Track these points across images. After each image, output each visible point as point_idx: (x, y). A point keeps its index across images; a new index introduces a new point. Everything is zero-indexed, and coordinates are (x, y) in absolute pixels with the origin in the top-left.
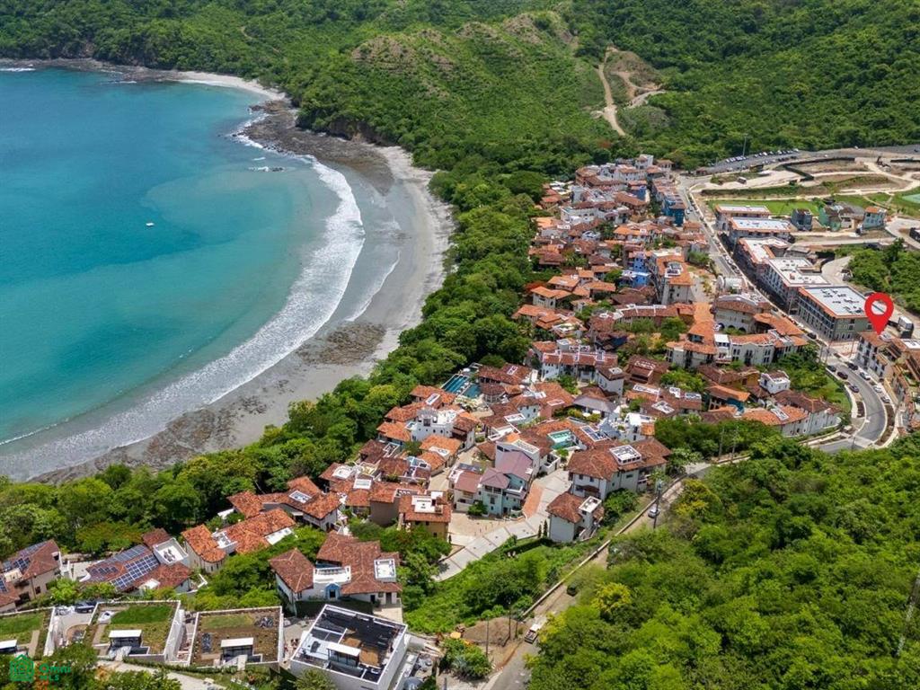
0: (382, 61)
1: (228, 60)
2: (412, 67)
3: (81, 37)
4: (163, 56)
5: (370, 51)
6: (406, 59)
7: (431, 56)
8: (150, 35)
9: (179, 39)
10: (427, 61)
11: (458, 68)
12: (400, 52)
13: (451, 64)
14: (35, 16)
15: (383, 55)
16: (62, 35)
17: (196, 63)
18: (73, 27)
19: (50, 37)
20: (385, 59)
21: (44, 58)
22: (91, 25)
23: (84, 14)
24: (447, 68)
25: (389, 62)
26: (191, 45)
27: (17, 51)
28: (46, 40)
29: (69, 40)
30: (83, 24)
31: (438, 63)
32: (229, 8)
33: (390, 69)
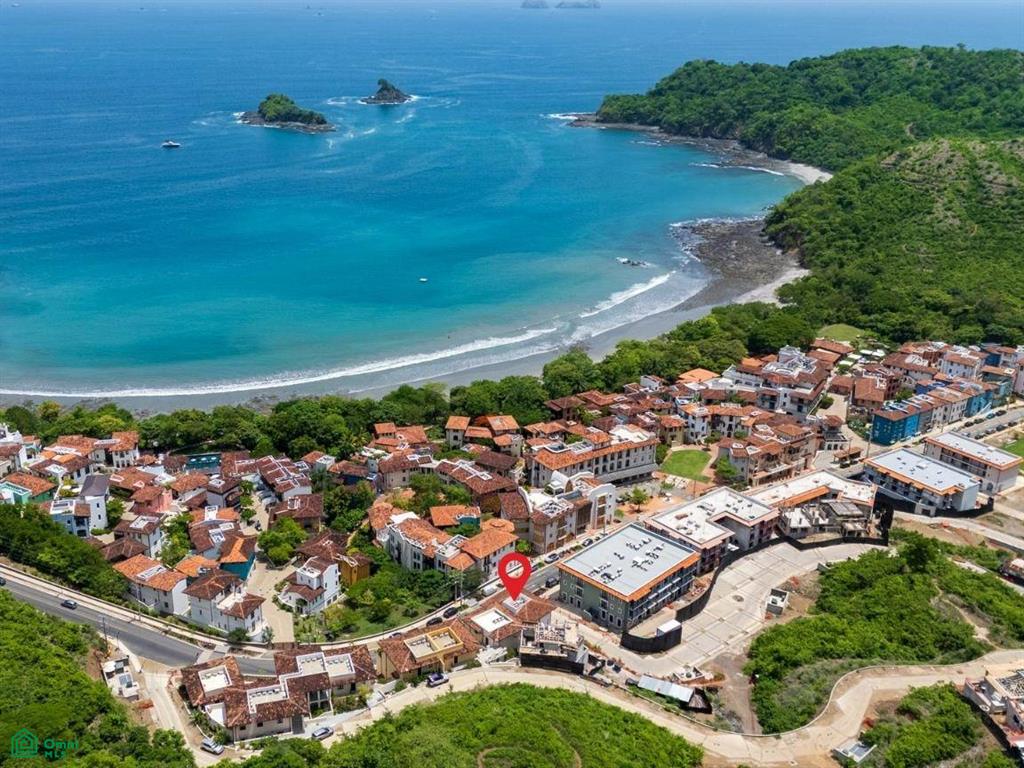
0: (913, 170)
1: (838, 156)
2: (942, 182)
3: (736, 119)
4: (783, 144)
5: (909, 157)
6: (943, 172)
7: (988, 173)
8: (782, 122)
9: (809, 128)
10: (975, 178)
11: (1014, 193)
12: (943, 162)
13: (1010, 186)
14: (713, 95)
15: (918, 163)
16: (720, 115)
17: (809, 155)
18: (733, 108)
19: (708, 116)
20: (918, 168)
21: (695, 136)
22: (751, 107)
23: (750, 95)
24: (996, 190)
25: (918, 173)
26: (816, 135)
27: (673, 126)
28: (703, 118)
29: (724, 120)
30: (745, 105)
31: (991, 182)
32: (920, 100)
33: (914, 181)
